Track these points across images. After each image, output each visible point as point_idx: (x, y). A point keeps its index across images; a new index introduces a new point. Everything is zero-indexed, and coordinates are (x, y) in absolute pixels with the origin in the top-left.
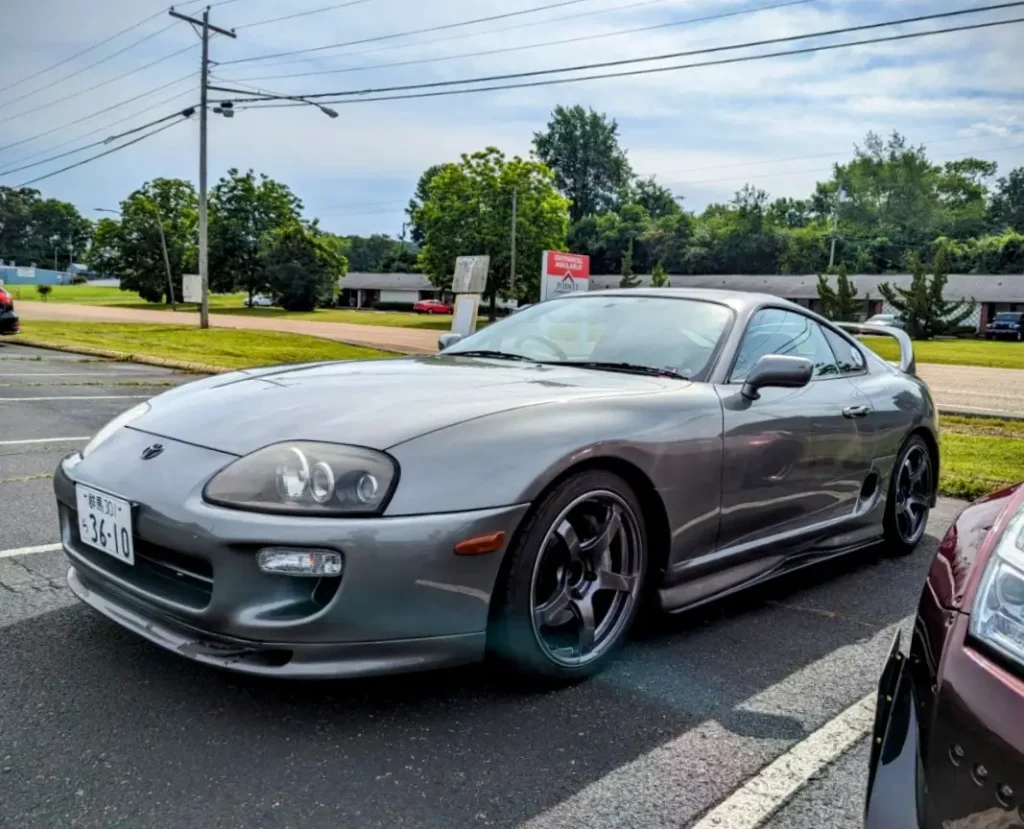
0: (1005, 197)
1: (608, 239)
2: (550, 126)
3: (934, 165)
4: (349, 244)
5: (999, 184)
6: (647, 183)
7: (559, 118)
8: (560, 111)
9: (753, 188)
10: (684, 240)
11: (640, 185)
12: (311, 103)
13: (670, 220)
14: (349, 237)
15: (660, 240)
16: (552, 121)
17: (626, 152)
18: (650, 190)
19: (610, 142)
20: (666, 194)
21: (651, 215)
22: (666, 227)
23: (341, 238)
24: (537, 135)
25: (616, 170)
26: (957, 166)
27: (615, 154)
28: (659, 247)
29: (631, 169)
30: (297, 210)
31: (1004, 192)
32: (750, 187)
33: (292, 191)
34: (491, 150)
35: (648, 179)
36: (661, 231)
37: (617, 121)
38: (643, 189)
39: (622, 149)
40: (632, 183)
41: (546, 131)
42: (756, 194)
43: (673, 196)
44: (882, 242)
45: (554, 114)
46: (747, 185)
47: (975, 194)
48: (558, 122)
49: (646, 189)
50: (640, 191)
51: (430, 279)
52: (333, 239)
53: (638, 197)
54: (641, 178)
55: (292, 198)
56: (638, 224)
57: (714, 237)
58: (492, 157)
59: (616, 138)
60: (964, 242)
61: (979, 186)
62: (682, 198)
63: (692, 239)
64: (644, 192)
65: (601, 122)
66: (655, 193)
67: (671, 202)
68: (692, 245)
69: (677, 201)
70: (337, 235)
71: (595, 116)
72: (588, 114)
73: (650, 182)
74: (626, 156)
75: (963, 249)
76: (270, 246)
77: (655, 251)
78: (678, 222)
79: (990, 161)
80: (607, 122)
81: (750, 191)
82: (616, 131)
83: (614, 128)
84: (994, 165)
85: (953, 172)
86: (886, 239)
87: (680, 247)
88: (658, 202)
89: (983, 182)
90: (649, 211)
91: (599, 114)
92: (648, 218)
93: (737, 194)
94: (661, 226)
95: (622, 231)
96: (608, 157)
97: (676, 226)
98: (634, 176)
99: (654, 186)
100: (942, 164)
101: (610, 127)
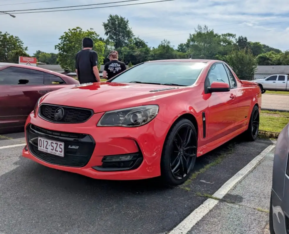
0: (237, 44)
1: (125, 55)
2: (108, 20)
3: (219, 35)
4: (51, 56)
5: (235, 40)
6: (137, 38)
7: (111, 18)
8: (111, 16)
9: (166, 40)
10: (147, 55)
11: (135, 39)
12: (7, 13)
13: (143, 49)
14: (51, 54)
15: (140, 55)
16: (109, 19)
17: (131, 29)
18: (138, 40)
19: (126, 26)
20: (143, 41)
21: (138, 48)
22: (141, 51)
23: (48, 54)
24: (104, 23)
25: (128, 34)
26: (225, 35)
27: (128, 29)
28: (139, 57)
29: (133, 34)
30: (21, 44)
31: (237, 42)
32: (165, 40)
33: (19, 38)
34: (78, 28)
35: (137, 37)
36: (140, 52)
37: (128, 20)
38: (136, 40)
39: (130, 28)
40: (133, 38)
41: (107, 22)
42: (167, 42)
43: (145, 42)
44: (202, 56)
45: (109, 17)
46: (165, 39)
47: (229, 43)
48: (110, 19)
49: (137, 40)
50: (135, 40)
51: (61, 66)
52: (45, 54)
53: (135, 42)
54: (135, 37)
55: (19, 41)
56: (134, 50)
57: (155, 54)
58: (78, 30)
59: (128, 24)
60: (224, 57)
61: (231, 41)
62: (147, 43)
63: (149, 55)
64: (136, 41)
65: (124, 20)
66: (139, 41)
67: (144, 44)
68: (149, 57)
69: (146, 44)
70: (47, 53)
71: (121, 18)
72: (119, 17)
73: (138, 38)
74: (132, 30)
75: (223, 58)
76: (11, 56)
77: (138, 58)
78: (145, 50)
79: (234, 34)
80: (126, 20)
81: (165, 41)
82: (128, 23)
83: (127, 22)
84: (235, 35)
85: (224, 37)
86: (203, 55)
87: (146, 57)
88: (140, 44)
89: (232, 40)
90: (137, 47)
91: (123, 17)
92: (137, 49)
93: (162, 42)
94: (140, 51)
95: (129, 52)
96: (125, 30)
97: (144, 51)
98: (134, 36)
99: (139, 39)
100: (221, 34)
101: (126, 21)
